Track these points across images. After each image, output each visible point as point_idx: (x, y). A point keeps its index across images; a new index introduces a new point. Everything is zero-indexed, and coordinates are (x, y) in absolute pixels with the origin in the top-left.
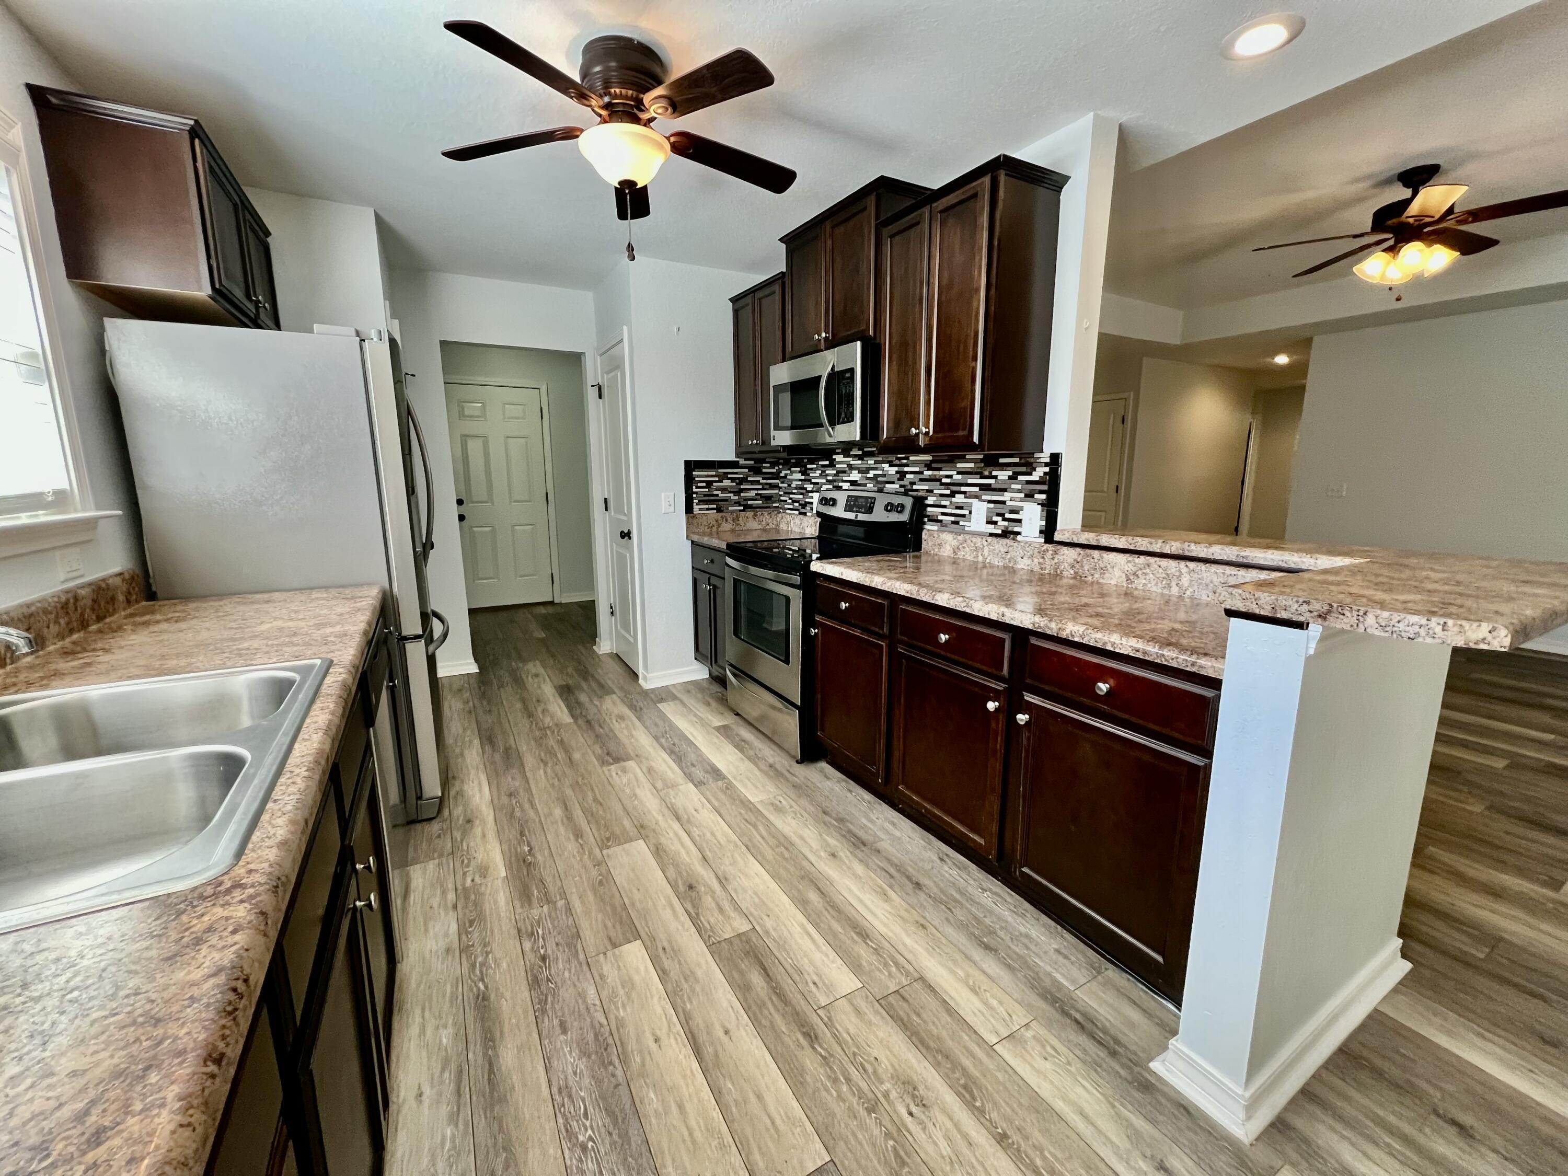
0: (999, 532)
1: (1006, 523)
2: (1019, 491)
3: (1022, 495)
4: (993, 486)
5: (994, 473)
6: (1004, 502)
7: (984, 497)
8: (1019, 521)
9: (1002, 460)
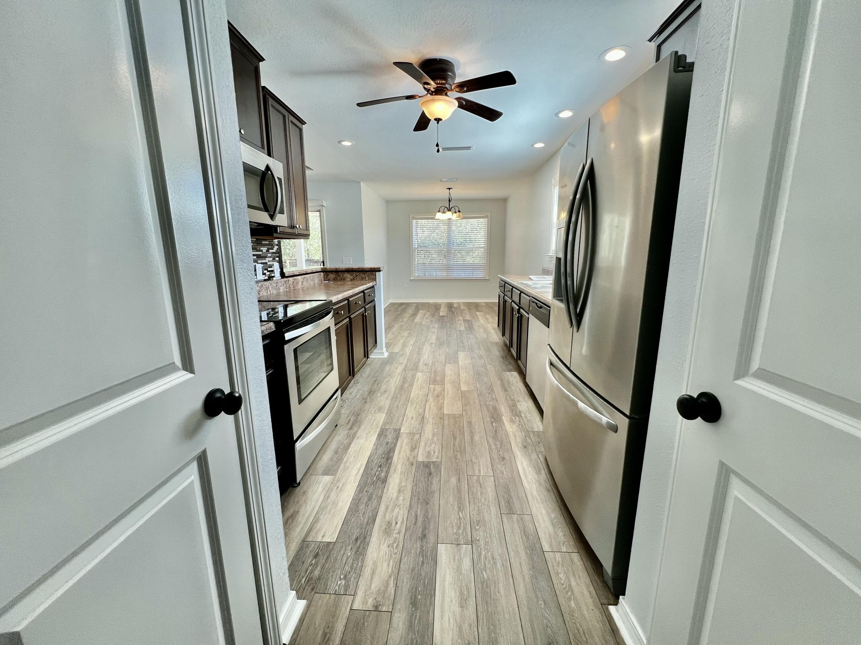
0: (267, 278)
1: (269, 273)
2: (270, 257)
3: (272, 259)
4: (262, 255)
5: (261, 249)
6: (266, 263)
7: (259, 261)
8: (272, 271)
9: (263, 242)
